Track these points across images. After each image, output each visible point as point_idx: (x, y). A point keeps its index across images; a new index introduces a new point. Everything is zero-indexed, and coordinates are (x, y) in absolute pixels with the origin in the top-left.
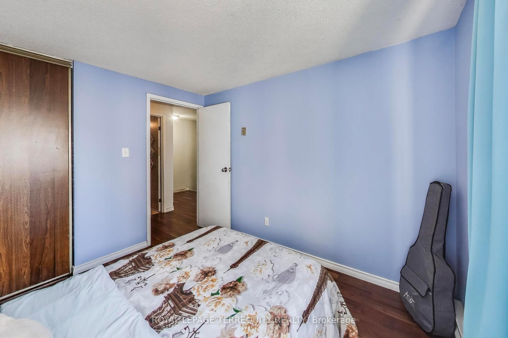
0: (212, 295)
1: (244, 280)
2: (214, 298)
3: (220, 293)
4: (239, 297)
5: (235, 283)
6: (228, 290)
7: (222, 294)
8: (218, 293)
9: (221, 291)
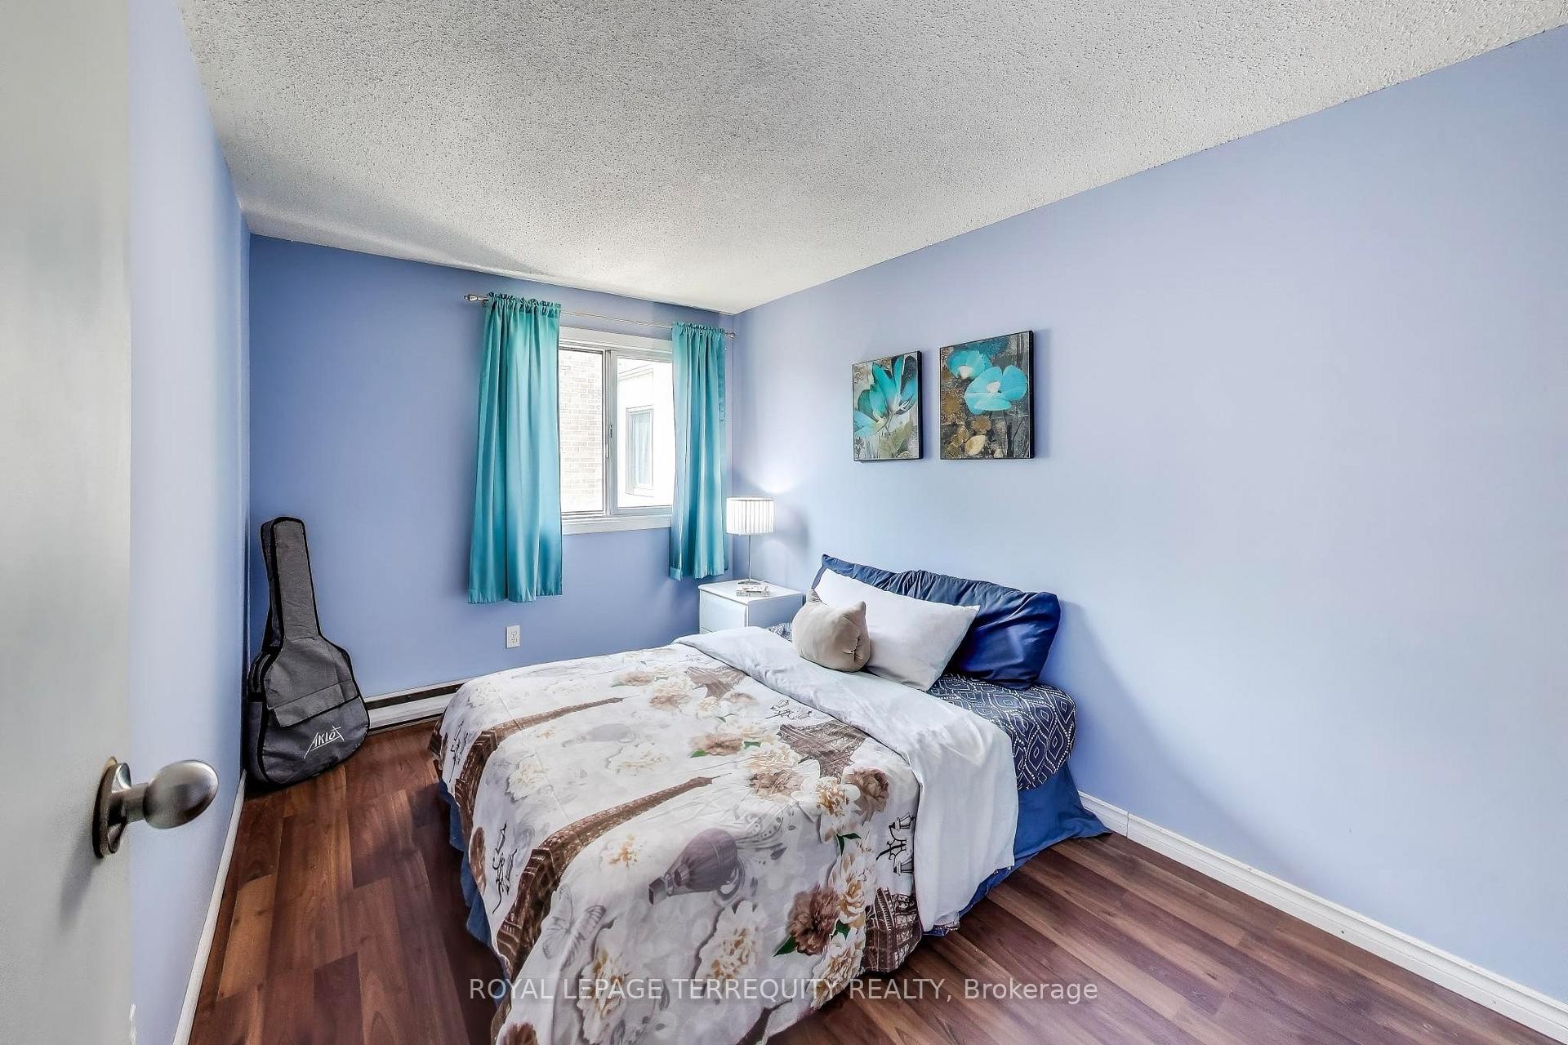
0: (757, 744)
1: (689, 750)
2: (754, 738)
3: (743, 742)
4: (713, 732)
5: (711, 751)
6: (727, 743)
7: (740, 740)
8: (748, 744)
9: (740, 745)
